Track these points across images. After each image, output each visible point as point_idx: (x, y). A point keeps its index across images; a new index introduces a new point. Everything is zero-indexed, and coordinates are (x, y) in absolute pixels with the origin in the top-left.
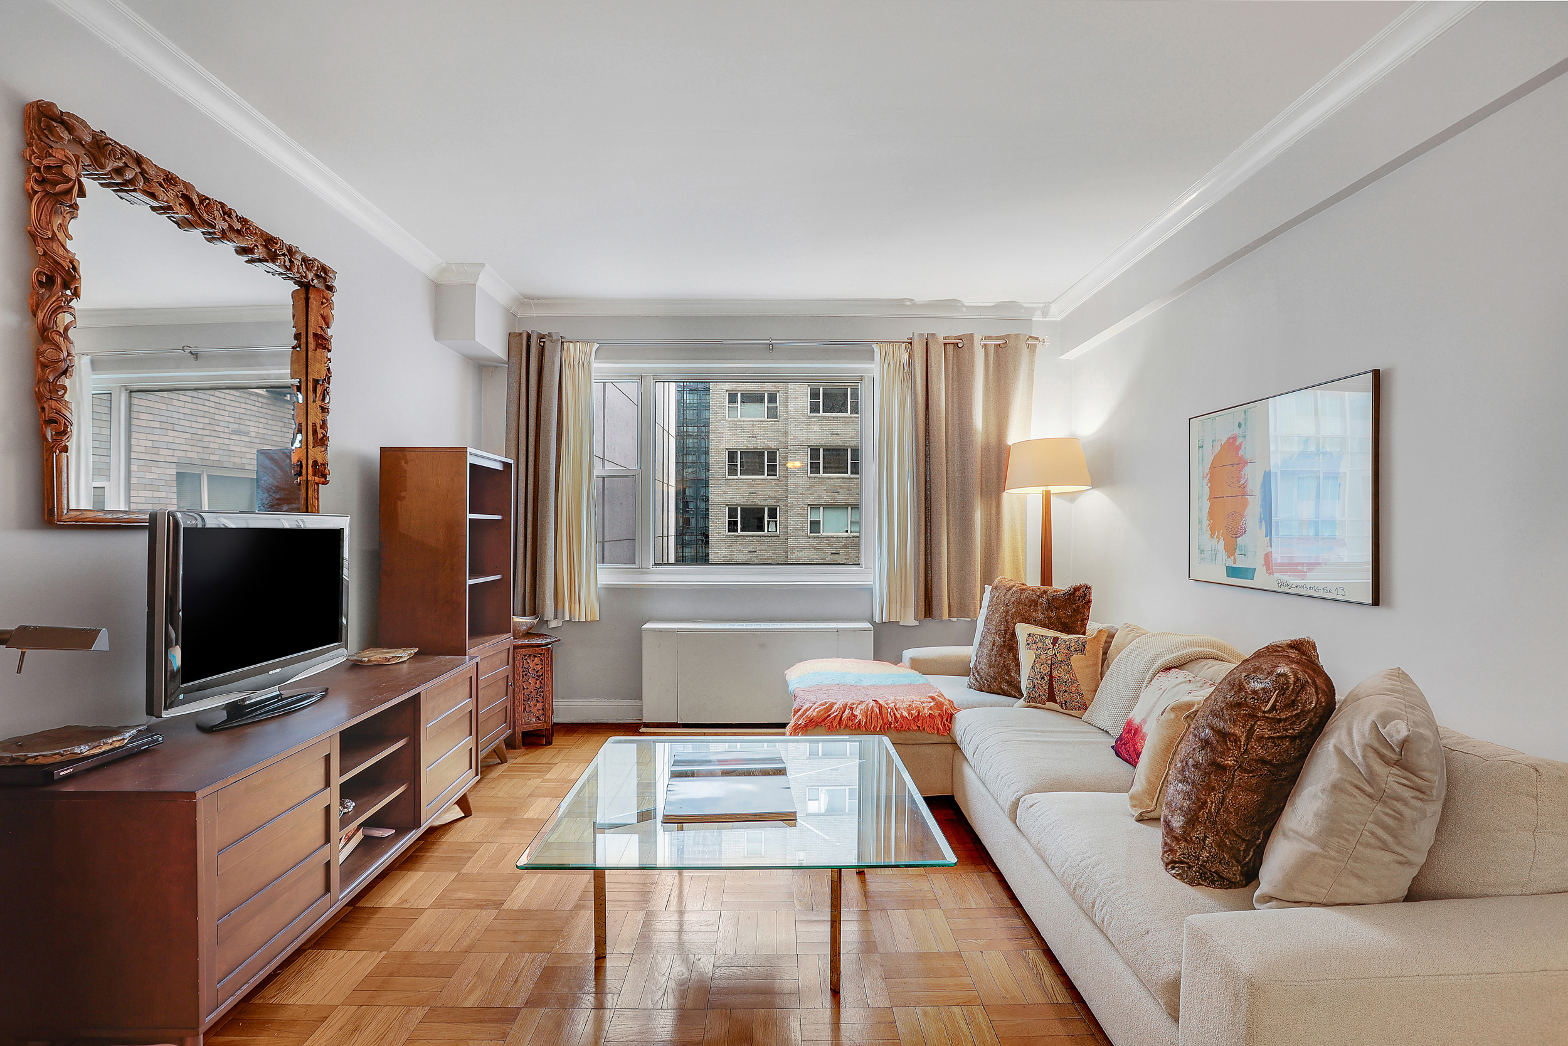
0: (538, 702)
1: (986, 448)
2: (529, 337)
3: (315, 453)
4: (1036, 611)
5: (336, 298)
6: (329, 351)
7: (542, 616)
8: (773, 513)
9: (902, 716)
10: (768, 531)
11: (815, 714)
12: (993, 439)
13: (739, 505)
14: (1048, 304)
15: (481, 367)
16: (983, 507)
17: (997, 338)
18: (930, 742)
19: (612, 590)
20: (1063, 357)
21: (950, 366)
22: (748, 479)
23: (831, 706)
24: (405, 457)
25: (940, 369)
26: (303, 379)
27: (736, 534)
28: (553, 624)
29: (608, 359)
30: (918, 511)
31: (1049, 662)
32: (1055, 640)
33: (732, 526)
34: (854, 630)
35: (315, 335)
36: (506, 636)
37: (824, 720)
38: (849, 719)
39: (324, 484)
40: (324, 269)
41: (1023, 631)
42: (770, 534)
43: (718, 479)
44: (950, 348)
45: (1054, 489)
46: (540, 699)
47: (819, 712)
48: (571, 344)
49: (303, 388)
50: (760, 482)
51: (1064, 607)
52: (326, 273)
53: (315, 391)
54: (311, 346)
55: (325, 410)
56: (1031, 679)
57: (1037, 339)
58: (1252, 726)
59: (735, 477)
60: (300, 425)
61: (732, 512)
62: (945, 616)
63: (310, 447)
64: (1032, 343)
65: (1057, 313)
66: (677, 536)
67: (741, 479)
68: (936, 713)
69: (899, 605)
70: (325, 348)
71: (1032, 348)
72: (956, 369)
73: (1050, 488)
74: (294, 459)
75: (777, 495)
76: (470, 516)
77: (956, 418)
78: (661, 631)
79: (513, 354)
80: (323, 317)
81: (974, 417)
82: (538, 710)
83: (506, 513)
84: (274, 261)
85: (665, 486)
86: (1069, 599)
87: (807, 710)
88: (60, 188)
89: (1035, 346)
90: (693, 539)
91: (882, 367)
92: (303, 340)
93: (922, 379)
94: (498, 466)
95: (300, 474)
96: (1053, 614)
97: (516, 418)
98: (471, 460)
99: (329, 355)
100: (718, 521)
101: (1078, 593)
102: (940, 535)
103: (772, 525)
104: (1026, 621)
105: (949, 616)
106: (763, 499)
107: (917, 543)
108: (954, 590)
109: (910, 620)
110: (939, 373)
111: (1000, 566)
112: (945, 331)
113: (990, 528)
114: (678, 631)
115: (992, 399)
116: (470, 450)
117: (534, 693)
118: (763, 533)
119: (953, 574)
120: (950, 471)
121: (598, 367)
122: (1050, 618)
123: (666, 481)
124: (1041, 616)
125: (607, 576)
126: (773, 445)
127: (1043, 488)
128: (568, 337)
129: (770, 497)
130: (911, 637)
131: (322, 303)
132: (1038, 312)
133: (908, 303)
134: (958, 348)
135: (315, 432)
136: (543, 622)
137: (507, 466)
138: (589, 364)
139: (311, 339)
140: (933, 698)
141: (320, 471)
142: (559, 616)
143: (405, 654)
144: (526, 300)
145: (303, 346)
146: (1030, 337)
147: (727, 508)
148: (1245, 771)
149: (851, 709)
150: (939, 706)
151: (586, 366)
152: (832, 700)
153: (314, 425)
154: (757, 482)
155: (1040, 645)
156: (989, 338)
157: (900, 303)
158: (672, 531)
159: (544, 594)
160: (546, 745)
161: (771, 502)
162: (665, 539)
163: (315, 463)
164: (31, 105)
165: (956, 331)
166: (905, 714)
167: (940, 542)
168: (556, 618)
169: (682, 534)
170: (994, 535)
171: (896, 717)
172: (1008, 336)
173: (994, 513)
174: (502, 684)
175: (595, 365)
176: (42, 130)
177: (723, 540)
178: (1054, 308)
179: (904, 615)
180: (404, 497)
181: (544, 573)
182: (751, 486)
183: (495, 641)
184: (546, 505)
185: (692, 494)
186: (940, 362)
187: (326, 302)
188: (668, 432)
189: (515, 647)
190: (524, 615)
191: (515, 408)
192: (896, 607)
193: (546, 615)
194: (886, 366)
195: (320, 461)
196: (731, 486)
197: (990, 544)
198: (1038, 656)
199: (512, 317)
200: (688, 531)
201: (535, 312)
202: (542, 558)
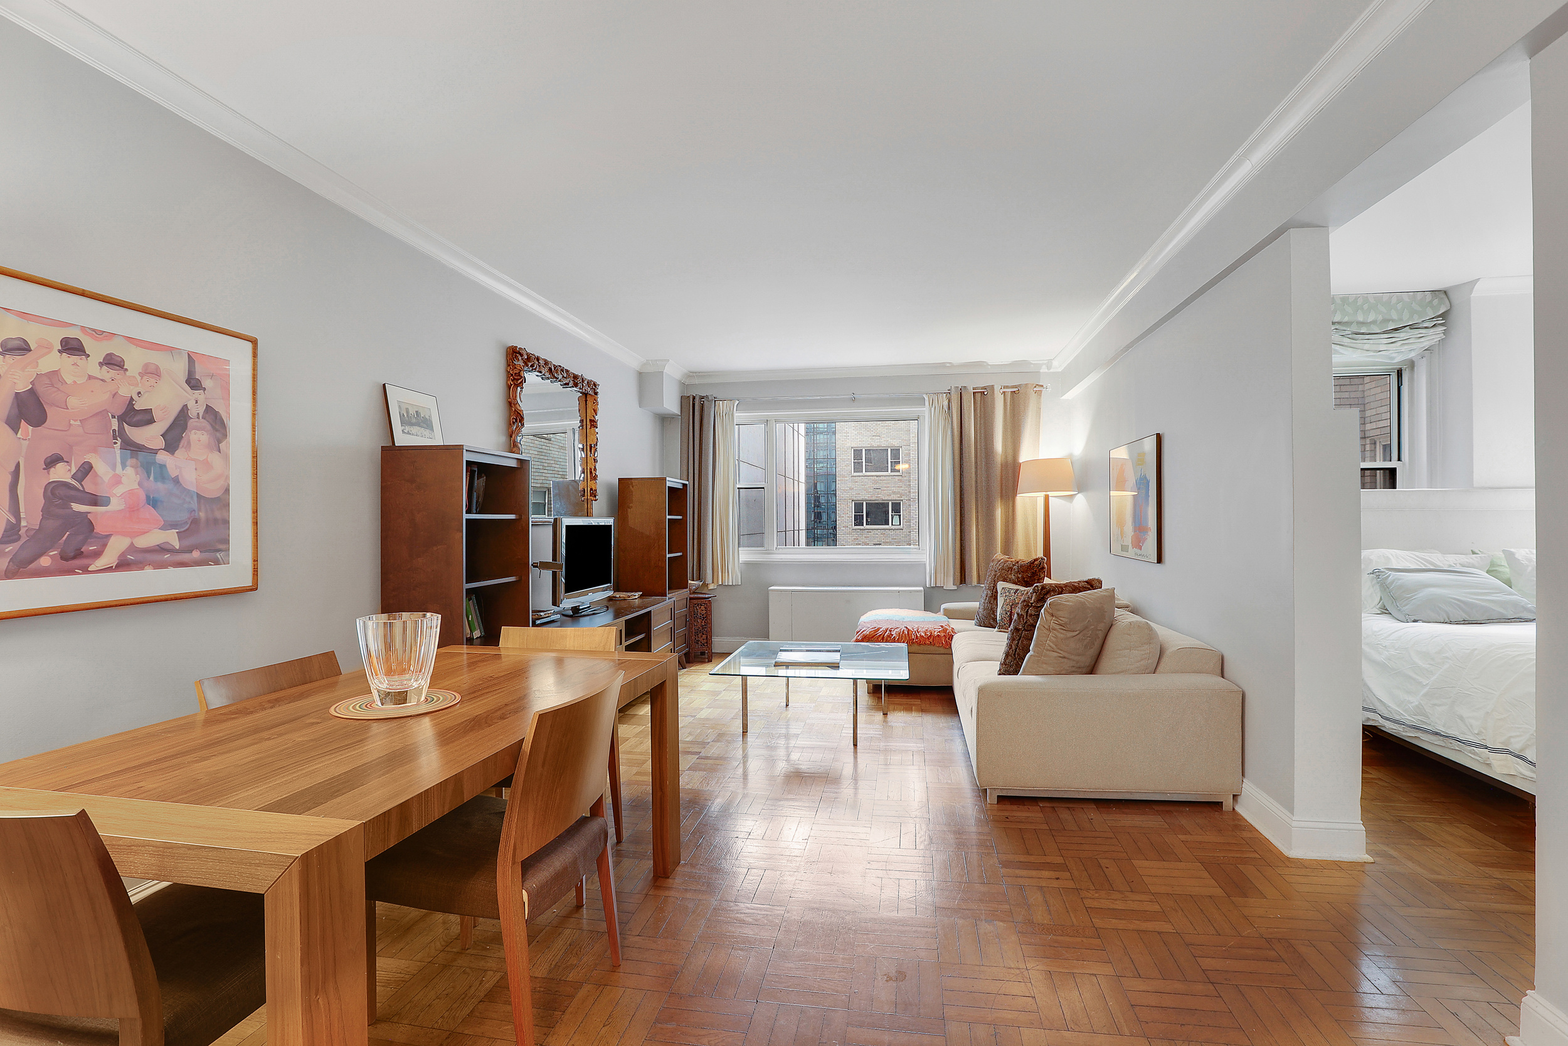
0: (703, 634)
1: (1005, 465)
2: (694, 398)
3: (591, 484)
4: (1011, 574)
5: (600, 398)
6: (597, 428)
7: (705, 581)
8: (897, 508)
9: (920, 635)
10: (892, 525)
11: (868, 633)
12: (1010, 459)
13: (864, 500)
14: (1050, 361)
15: (664, 420)
16: (1003, 507)
17: (1013, 387)
18: (939, 652)
19: (748, 564)
20: (1063, 398)
21: (978, 405)
22: (872, 476)
23: (879, 629)
24: (632, 483)
25: (970, 410)
26: (585, 445)
27: (862, 527)
28: (711, 587)
29: (745, 410)
30: (955, 510)
31: (1011, 604)
32: (1017, 590)
33: (858, 521)
34: (911, 591)
35: (590, 420)
36: (686, 590)
37: (873, 637)
38: (888, 636)
39: (595, 500)
40: (595, 385)
41: (1001, 585)
42: (893, 527)
43: (844, 476)
44: (978, 396)
45: (1050, 494)
46: (705, 632)
47: (870, 632)
48: (721, 402)
49: (585, 449)
50: (884, 478)
51: (1027, 571)
52: (595, 387)
53: (591, 451)
54: (589, 427)
55: (595, 461)
56: (1001, 614)
57: (1042, 386)
58: (1028, 610)
59: (860, 474)
60: (584, 469)
61: (858, 507)
62: (975, 582)
63: (589, 481)
64: (1039, 389)
65: (1058, 366)
66: (807, 530)
67: (865, 476)
68: (943, 634)
69: (942, 575)
70: (594, 427)
71: (1039, 393)
72: (983, 410)
73: (1048, 493)
74: (580, 488)
75: (900, 490)
76: (668, 517)
77: (983, 444)
78: (781, 591)
79: (683, 409)
80: (594, 411)
81: (995, 444)
82: (704, 639)
83: (685, 515)
84: (576, 387)
85: (796, 483)
86: (1030, 566)
87: (864, 631)
88: (519, 381)
89: (1041, 391)
90: (825, 533)
91: (931, 410)
92: (585, 423)
93: (957, 419)
94: (680, 486)
95: (584, 496)
96: (1020, 576)
97: (687, 452)
98: (668, 484)
99: (597, 430)
100: (845, 515)
101: (1036, 562)
102: (970, 526)
103: (896, 518)
104: (1005, 580)
105: (979, 582)
106: (886, 495)
107: (954, 532)
108: (982, 565)
109: (950, 586)
110: (970, 414)
111: (1015, 548)
112: (972, 384)
113: (1008, 521)
114: (792, 591)
115: (1009, 430)
116: (667, 479)
117: (701, 628)
118: (887, 526)
119: (981, 553)
120: (979, 482)
121: (739, 416)
122: (1018, 578)
123: (796, 478)
124: (1013, 577)
125: (745, 555)
126: (896, 443)
127: (1044, 493)
128: (719, 396)
129: (894, 493)
130: (951, 596)
131: (594, 403)
132: (1044, 366)
133: (948, 365)
134: (983, 396)
135: (591, 472)
136: (705, 585)
137: (685, 485)
138: (733, 415)
139: (588, 423)
140: (942, 626)
141: (594, 493)
142: (715, 581)
143: (638, 594)
144: (692, 374)
145: (585, 426)
146: (1037, 385)
147: (853, 503)
148: (1027, 631)
149: (890, 631)
150: (945, 630)
151: (731, 416)
152: (879, 626)
153: (591, 469)
154: (881, 478)
155: (1007, 594)
156: (1007, 387)
157: (943, 365)
158: (803, 526)
159: (706, 566)
160: (708, 662)
161: (895, 497)
162: (796, 532)
163: (591, 489)
164: (510, 347)
165: (981, 383)
166: (923, 634)
167: (970, 531)
168: (713, 583)
169: (814, 528)
170: (1010, 526)
171: (917, 636)
172: (1020, 385)
173: (1011, 510)
174: (684, 618)
175: (736, 414)
176: (513, 358)
177: (849, 534)
178: (1055, 363)
179: (947, 582)
180: (632, 507)
181: (705, 553)
182: (876, 482)
183: (680, 592)
184: (706, 509)
185: (823, 489)
186: (970, 406)
187: (595, 402)
188: (798, 432)
189: (691, 599)
190: (693, 580)
191: (686, 446)
192: (940, 576)
193: (707, 580)
194: (933, 409)
195: (594, 489)
196: (857, 482)
197: (1008, 533)
198: (1005, 600)
199: (683, 385)
200: (819, 525)
201: (696, 381)
202: (704, 543)
